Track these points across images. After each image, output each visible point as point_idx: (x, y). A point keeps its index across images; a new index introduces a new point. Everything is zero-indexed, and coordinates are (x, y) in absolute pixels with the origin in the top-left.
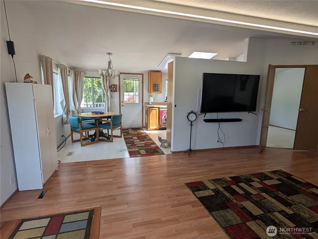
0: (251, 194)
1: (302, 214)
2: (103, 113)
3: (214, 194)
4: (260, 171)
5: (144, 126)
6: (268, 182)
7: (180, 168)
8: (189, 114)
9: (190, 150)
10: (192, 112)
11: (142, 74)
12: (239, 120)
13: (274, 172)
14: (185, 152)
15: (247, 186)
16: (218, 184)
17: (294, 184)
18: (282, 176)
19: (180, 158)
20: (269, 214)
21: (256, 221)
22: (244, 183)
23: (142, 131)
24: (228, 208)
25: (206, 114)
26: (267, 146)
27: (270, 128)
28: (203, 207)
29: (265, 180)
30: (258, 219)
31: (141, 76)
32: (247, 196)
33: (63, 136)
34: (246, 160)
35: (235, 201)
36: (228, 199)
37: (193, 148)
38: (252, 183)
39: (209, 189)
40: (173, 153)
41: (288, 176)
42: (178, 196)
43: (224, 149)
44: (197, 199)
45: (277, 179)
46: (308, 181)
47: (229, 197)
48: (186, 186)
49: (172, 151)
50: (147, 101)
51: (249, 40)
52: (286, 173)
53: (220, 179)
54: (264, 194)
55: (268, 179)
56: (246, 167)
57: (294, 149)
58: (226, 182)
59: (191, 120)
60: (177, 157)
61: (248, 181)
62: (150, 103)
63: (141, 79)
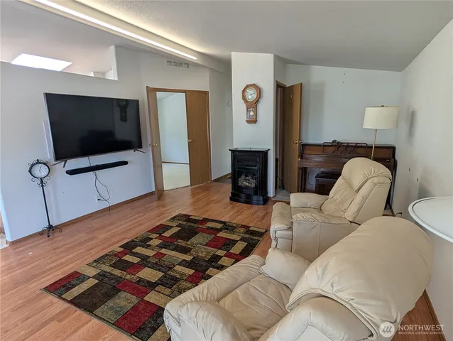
0: (149, 257)
1: (200, 254)
3: (97, 281)
4: (158, 224)
6: (168, 234)
7: (32, 266)
8: (32, 166)
9: (50, 227)
12: (125, 163)
13: (174, 218)
14: (41, 233)
15: (144, 249)
16: (104, 263)
17: (193, 224)
18: (181, 220)
19: (29, 248)
20: (169, 272)
21: (156, 289)
22: (140, 246)
24: (120, 291)
25: (66, 162)
26: (165, 189)
27: (165, 166)
28: (79, 312)
29: (164, 232)
30: (158, 284)
32: (145, 261)
34: (141, 214)
35: (128, 277)
36: (118, 279)
37: (54, 223)
38: (150, 243)
39: (89, 278)
40: (13, 243)
41: (187, 218)
42: (28, 318)
43: (110, 208)
44: (67, 305)
45: (177, 226)
46: (205, 217)
47: (119, 275)
48: (46, 294)
49: (10, 240)
51: (116, 50)
52: (185, 215)
53: (107, 255)
54: (163, 251)
55: (168, 229)
56: (141, 224)
57: (191, 186)
58: (115, 255)
59: (40, 176)
60: (22, 248)
61: (144, 242)
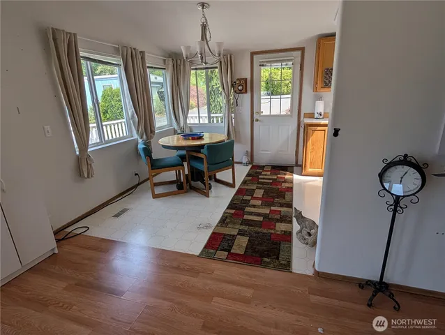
2: (200, 138)
5: (299, 163)
8: (390, 165)
10: (405, 161)
11: (302, 49)
23: (288, 176)
31: (299, 53)
33: (136, 174)
50: (309, 111)
62: (316, 115)
63: (299, 59)
